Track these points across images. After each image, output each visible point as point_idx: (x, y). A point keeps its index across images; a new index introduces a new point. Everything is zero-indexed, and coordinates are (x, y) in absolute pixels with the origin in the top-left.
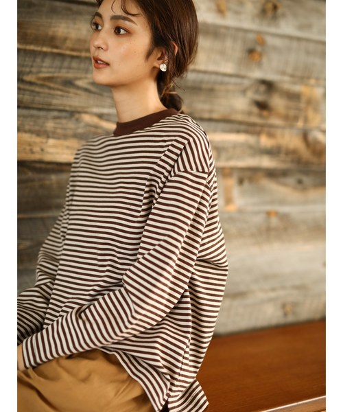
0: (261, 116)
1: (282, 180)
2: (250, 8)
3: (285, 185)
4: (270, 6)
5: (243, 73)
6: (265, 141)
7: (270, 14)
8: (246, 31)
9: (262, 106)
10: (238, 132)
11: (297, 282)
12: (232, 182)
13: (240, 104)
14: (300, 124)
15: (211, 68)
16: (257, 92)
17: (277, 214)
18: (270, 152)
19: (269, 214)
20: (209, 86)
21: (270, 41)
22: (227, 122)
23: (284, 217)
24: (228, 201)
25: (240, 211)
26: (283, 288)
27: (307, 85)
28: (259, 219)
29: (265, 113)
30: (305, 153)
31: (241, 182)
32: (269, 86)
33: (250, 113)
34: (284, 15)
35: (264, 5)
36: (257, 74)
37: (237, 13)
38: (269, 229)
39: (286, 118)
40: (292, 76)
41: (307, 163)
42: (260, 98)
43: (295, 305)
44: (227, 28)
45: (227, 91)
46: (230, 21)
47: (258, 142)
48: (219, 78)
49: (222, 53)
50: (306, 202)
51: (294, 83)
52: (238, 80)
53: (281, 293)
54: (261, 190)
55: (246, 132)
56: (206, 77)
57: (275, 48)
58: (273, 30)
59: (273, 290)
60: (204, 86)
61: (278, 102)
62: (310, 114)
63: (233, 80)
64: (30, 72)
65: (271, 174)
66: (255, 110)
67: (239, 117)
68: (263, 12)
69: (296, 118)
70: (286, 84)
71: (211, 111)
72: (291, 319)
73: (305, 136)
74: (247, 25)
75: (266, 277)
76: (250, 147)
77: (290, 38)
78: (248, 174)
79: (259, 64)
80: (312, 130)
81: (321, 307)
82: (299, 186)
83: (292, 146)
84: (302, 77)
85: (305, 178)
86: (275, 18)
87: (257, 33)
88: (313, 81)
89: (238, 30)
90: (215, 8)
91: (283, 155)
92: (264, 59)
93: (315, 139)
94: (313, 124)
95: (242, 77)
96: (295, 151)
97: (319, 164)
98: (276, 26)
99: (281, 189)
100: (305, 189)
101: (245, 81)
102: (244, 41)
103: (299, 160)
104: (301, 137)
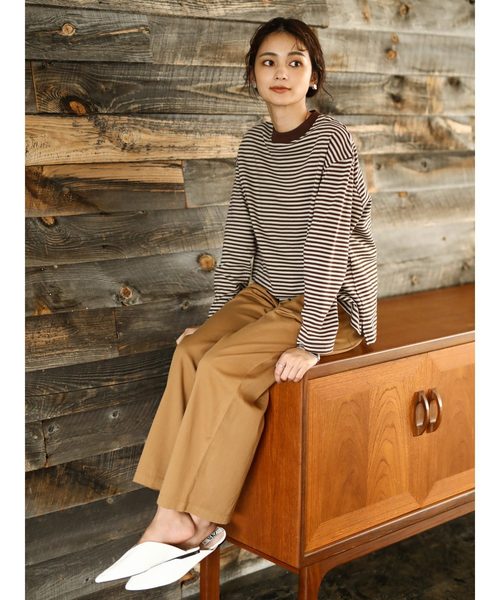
0: (396, 108)
1: (411, 163)
2: (389, 12)
3: (412, 168)
4: (403, 7)
5: (382, 72)
6: (398, 130)
7: (403, 16)
8: (384, 33)
9: (397, 99)
10: (377, 123)
11: (422, 256)
12: (372, 167)
13: (380, 98)
14: (427, 113)
15: (359, 69)
16: (392, 86)
17: (406, 193)
18: (401, 140)
19: (399, 194)
20: (356, 84)
21: (402, 39)
22: (372, 117)
23: (412, 197)
24: (370, 184)
25: (379, 194)
26: (411, 260)
27: (431, 76)
28: (393, 199)
29: (399, 105)
30: (430, 139)
31: (379, 167)
32: (401, 80)
33: (387, 107)
34: (414, 16)
35: (399, 7)
36: (394, 71)
37: (378, 18)
38: (401, 208)
39: (416, 108)
40: (420, 70)
41: (432, 148)
42: (394, 92)
43: (420, 275)
44: (370, 32)
45: (370, 87)
46: (373, 27)
47: (393, 131)
48: (363, 76)
49: (367, 54)
50: (430, 183)
51: (422, 76)
52: (378, 77)
53: (410, 264)
54: (395, 173)
55: (383, 123)
56: (354, 77)
57: (406, 45)
58: (406, 31)
59: (404, 262)
60: (352, 85)
61: (408, 94)
62: (434, 103)
63: (373, 77)
64: (231, 85)
65: (402, 159)
66: (392, 103)
67: (380, 111)
68: (398, 14)
69: (423, 108)
70: (414, 76)
71: (359, 107)
72: (417, 288)
73: (429, 122)
74: (385, 29)
75: (398, 251)
76: (387, 136)
77: (419, 35)
78: (384, 159)
79: (395, 62)
80: (435, 117)
81: (441, 277)
82: (425, 169)
83: (419, 133)
84: (428, 71)
85: (428, 161)
86: (407, 19)
87: (393, 33)
88: (437, 73)
89: (377, 32)
90: (362, 16)
91: (412, 143)
92: (398, 57)
93: (437, 123)
94: (437, 113)
95: (381, 74)
96: (421, 138)
97: (441, 148)
98: (409, 26)
99: (411, 172)
100: (428, 171)
101: (383, 77)
102: (382, 43)
103: (425, 146)
104: (426, 124)
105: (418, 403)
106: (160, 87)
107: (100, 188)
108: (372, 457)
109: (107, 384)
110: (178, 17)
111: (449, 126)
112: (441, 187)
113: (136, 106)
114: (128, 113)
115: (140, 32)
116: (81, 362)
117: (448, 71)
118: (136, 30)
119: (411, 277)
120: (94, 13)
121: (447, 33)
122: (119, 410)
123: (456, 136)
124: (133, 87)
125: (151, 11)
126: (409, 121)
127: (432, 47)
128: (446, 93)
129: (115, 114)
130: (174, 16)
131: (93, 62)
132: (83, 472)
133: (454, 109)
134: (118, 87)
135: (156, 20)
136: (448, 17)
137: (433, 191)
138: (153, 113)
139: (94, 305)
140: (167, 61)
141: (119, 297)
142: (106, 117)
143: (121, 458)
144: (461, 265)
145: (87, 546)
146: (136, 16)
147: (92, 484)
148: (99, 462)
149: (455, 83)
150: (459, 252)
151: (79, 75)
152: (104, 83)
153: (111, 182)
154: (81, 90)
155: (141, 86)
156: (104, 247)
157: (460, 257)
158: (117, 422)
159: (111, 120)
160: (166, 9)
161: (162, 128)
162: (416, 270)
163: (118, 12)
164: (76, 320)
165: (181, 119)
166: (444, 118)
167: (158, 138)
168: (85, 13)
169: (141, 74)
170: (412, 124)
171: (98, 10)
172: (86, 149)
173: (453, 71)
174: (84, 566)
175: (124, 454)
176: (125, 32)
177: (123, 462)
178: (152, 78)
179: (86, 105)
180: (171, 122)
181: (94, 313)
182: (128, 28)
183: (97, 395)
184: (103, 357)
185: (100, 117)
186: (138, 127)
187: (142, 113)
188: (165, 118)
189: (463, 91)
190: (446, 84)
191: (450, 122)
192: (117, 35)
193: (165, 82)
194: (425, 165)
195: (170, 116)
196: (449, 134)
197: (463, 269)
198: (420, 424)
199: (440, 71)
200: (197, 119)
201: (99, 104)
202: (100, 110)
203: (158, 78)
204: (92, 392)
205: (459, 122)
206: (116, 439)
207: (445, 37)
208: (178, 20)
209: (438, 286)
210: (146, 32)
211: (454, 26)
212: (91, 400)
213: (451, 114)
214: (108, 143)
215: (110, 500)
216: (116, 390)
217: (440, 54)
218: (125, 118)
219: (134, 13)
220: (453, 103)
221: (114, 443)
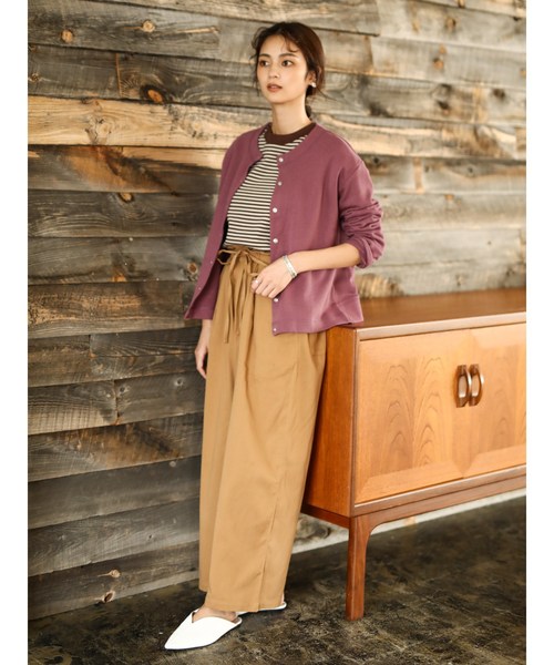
0: (443, 114)
1: (457, 168)
2: (437, 25)
3: (458, 172)
4: (450, 22)
5: (430, 79)
6: (445, 136)
7: (450, 29)
8: (432, 44)
9: (444, 106)
10: (426, 128)
11: (468, 258)
12: (420, 169)
13: (427, 105)
14: (472, 121)
15: (409, 76)
16: (440, 94)
17: (453, 196)
18: (448, 145)
19: (446, 196)
20: (406, 90)
21: (449, 50)
22: (419, 120)
23: (458, 200)
24: (418, 185)
25: (426, 194)
26: (458, 261)
27: (477, 87)
28: (440, 201)
29: (446, 112)
30: (476, 146)
31: (427, 169)
32: (448, 88)
33: (435, 113)
34: (461, 29)
35: (446, 21)
36: (441, 80)
37: (427, 30)
38: (447, 210)
39: (462, 115)
40: (467, 80)
41: (477, 154)
42: (442, 99)
43: (466, 277)
44: (419, 42)
45: (419, 94)
46: (422, 38)
47: (440, 137)
48: (413, 83)
49: (416, 63)
50: (475, 188)
51: (468, 86)
52: (427, 85)
53: (456, 264)
54: (442, 177)
55: (431, 128)
56: (403, 83)
57: (453, 56)
58: (453, 42)
59: (450, 262)
60: (402, 90)
61: (455, 102)
62: (480, 112)
63: (422, 85)
65: (449, 163)
66: (439, 109)
67: (428, 116)
68: (446, 27)
69: (469, 116)
70: (461, 86)
71: (408, 111)
72: (463, 288)
73: (475, 130)
74: (434, 39)
75: (444, 251)
76: (435, 140)
77: (465, 48)
78: (432, 162)
79: (442, 71)
80: (480, 125)
81: (486, 280)
82: (470, 174)
83: (465, 140)
84: (474, 81)
85: (474, 167)
86: (454, 32)
87: (440, 45)
88: (482, 84)
89: (426, 43)
90: (411, 27)
91: (458, 148)
92: (446, 67)
93: (483, 133)
94: (482, 121)
95: (429, 82)
96: (467, 144)
97: (486, 155)
98: (456, 39)
99: (457, 176)
100: (474, 177)
101: (431, 85)
102: (431, 52)
103: (470, 152)
104: (472, 132)
105: (461, 376)
106: (227, 82)
107: (172, 170)
108: (418, 422)
109: (173, 352)
110: (244, 20)
111: (494, 135)
112: (486, 192)
113: (206, 97)
114: (199, 104)
115: (211, 32)
116: (151, 329)
117: (493, 82)
118: (207, 30)
119: (457, 277)
120: (171, 13)
121: (492, 47)
122: (183, 379)
123: (501, 146)
124: (204, 81)
125: (221, 13)
126: (455, 127)
127: (478, 59)
128: (492, 103)
129: (187, 104)
130: (241, 19)
131: (170, 56)
132: (149, 434)
133: (499, 119)
134: (190, 79)
135: (225, 21)
136: (493, 32)
137: (478, 196)
138: (221, 105)
139: (164, 277)
140: (234, 59)
141: (186, 272)
142: (179, 106)
143: (184, 424)
144: (506, 270)
145: (150, 504)
146: (207, 18)
147: (158, 446)
148: (163, 426)
149: (499, 95)
150: (504, 257)
151: (157, 67)
152: (178, 75)
153: (181, 166)
154: (159, 81)
155: (211, 81)
156: (174, 224)
157: (505, 262)
158: (181, 389)
159: (183, 109)
160: (234, 11)
161: (228, 119)
162: (461, 271)
163: (192, 12)
164: (147, 290)
165: (246, 113)
166: (490, 127)
167: (225, 128)
168: (163, 13)
169: (210, 69)
170: (458, 130)
171: (174, 10)
172: (161, 134)
173: (497, 82)
174: (148, 523)
175: (186, 421)
176: (198, 31)
177: (185, 428)
178: (221, 74)
179: (163, 94)
180: (236, 115)
181: (164, 284)
182: (200, 28)
183: (164, 362)
184: (170, 326)
185: (174, 106)
186: (207, 117)
187: (211, 104)
188: (231, 111)
189: (508, 103)
190: (491, 95)
191: (495, 132)
192: (191, 34)
193: (231, 78)
194: (471, 170)
195: (236, 109)
196: (494, 142)
197: (508, 274)
198: (462, 395)
199: (486, 82)
200: (259, 114)
201: (174, 94)
202: (175, 100)
203: (226, 74)
204: (159, 359)
205: (504, 132)
206: (180, 405)
207: (490, 51)
208: (244, 23)
209: (484, 288)
210: (216, 32)
211: (499, 41)
212: (158, 366)
213: (496, 123)
214: (179, 129)
215: (173, 464)
216: (182, 359)
217: (486, 66)
218: (195, 109)
219: (206, 14)
220: (498, 114)
221: (178, 408)
